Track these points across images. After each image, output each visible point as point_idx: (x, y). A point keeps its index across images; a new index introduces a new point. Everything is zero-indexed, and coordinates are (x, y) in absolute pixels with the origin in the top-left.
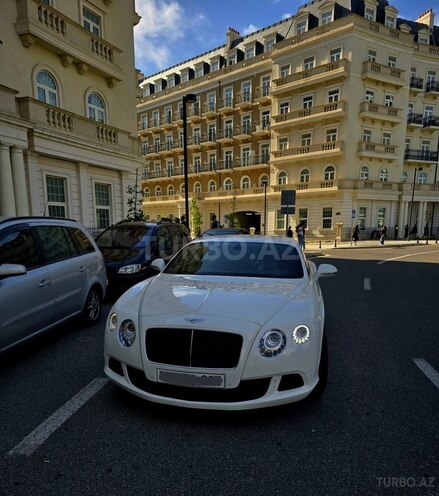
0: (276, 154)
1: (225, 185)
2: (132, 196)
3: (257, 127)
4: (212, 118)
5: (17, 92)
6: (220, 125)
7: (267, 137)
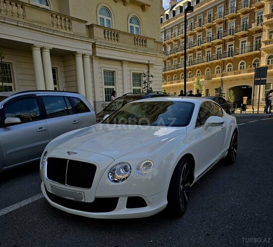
0: (266, 43)
1: (227, 68)
2: (146, 78)
3: (253, 25)
4: (220, 23)
5: (86, 22)
6: (225, 27)
7: (260, 31)
